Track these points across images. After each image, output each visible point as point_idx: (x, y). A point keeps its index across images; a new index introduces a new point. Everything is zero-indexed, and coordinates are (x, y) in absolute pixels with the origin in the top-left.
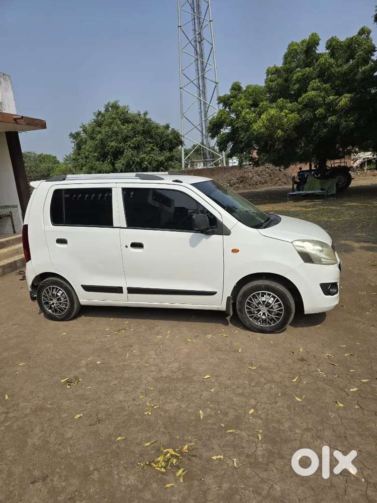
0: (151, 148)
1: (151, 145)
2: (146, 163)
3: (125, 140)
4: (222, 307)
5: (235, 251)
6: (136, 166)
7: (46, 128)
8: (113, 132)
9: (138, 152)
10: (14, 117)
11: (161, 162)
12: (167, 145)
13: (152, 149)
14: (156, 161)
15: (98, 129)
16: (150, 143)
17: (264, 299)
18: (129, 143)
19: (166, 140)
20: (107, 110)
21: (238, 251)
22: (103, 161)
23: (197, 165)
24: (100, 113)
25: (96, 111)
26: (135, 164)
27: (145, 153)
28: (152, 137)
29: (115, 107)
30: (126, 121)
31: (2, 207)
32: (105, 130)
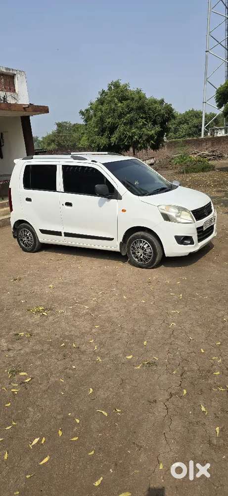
0: (143, 122)
1: (144, 120)
2: (136, 137)
3: (120, 116)
4: (118, 249)
5: (124, 211)
6: (127, 140)
7: (48, 112)
8: (111, 109)
9: (131, 128)
10: (24, 106)
11: (151, 135)
12: (159, 119)
13: (144, 124)
14: (146, 135)
15: (100, 106)
16: (142, 118)
17: (141, 245)
18: (122, 119)
19: (159, 115)
20: (110, 89)
21: (125, 211)
22: (102, 136)
23: (217, 133)
24: (103, 92)
25: (101, 90)
26: (126, 138)
27: (137, 128)
28: (145, 113)
29: (117, 85)
30: (123, 99)
31: (1, 176)
32: (104, 107)
